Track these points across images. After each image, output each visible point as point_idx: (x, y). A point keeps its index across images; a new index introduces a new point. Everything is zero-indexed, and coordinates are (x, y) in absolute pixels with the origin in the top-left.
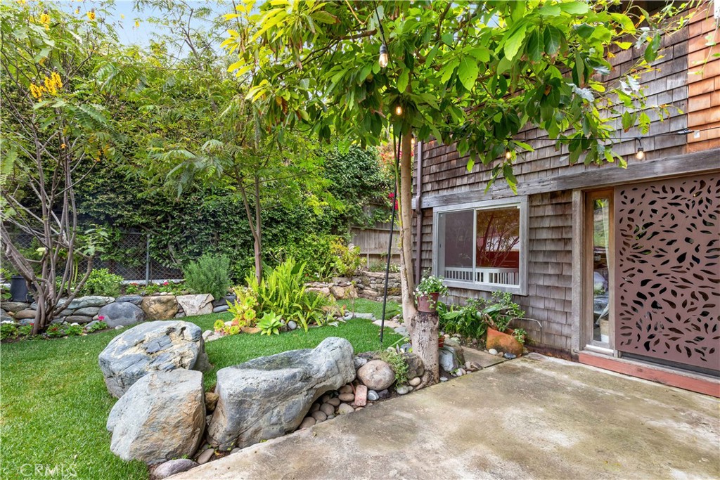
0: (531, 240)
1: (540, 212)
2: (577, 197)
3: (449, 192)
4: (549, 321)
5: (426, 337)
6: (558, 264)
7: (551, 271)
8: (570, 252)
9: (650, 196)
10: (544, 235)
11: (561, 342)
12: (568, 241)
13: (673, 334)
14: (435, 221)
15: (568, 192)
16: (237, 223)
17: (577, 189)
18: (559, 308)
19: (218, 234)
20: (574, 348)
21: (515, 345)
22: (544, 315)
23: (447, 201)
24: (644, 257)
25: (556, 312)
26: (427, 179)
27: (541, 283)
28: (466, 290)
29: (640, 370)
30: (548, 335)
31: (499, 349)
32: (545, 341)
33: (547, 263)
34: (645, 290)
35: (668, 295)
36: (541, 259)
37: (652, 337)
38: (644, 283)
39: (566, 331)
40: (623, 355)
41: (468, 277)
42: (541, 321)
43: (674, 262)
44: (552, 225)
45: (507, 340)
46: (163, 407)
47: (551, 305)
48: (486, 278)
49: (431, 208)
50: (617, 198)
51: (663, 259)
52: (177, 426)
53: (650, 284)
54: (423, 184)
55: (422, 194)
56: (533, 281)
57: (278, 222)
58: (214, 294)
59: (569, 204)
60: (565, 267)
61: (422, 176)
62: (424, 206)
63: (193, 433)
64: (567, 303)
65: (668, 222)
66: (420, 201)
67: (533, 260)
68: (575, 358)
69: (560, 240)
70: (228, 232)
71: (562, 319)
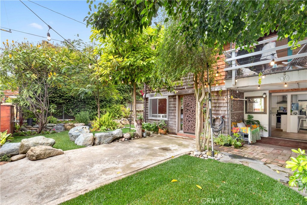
0: (169, 107)
2: (177, 97)
3: (152, 94)
5: (139, 129)
6: (174, 113)
8: (176, 110)
9: (189, 98)
10: (171, 106)
11: (174, 131)
12: (176, 107)
13: (192, 127)
14: (149, 101)
15: (175, 96)
16: (91, 102)
17: (177, 95)
19: (85, 105)
20: (176, 131)
21: (164, 132)
22: (171, 125)
23: (152, 96)
24: (188, 111)
25: (173, 124)
26: (147, 89)
27: (171, 117)
28: (156, 120)
29: (186, 135)
30: (172, 130)
31: (161, 133)
33: (172, 113)
35: (191, 119)
37: (188, 128)
38: (187, 116)
39: (175, 128)
40: (185, 132)
41: (156, 116)
42: (171, 127)
43: (192, 112)
44: (173, 103)
45: (162, 131)
46: (87, 138)
47: (173, 122)
48: (161, 117)
49: (148, 98)
50: (184, 98)
51: (190, 111)
52: (90, 141)
53: (188, 117)
54: (146, 91)
55: (146, 93)
56: (169, 117)
57: (103, 101)
58: (85, 123)
60: (175, 113)
61: (146, 88)
62: (146, 97)
63: (92, 142)
64: (175, 122)
65: (191, 103)
66: (145, 95)
67: (170, 112)
68: (176, 134)
69: (174, 107)
70: (88, 104)
71: (174, 126)
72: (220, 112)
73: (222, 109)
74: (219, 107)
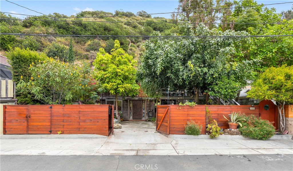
0: (123, 106)
1: (124, 102)
2: (129, 101)
3: (109, 97)
4: (125, 117)
7: (126, 110)
8: (128, 108)
9: (136, 101)
10: (125, 105)
11: (127, 119)
12: (128, 106)
14: (106, 102)
15: (128, 100)
18: (127, 115)
20: (128, 119)
21: (123, 120)
23: (108, 99)
26: (103, 94)
29: (135, 120)
32: (125, 119)
34: (135, 112)
36: (124, 108)
39: (127, 118)
40: (133, 119)
47: (125, 114)
49: (105, 100)
50: (133, 101)
55: (103, 96)
56: (123, 112)
59: (128, 101)
62: (103, 99)
64: (128, 114)
72: (151, 109)
73: (152, 107)
74: (151, 106)
